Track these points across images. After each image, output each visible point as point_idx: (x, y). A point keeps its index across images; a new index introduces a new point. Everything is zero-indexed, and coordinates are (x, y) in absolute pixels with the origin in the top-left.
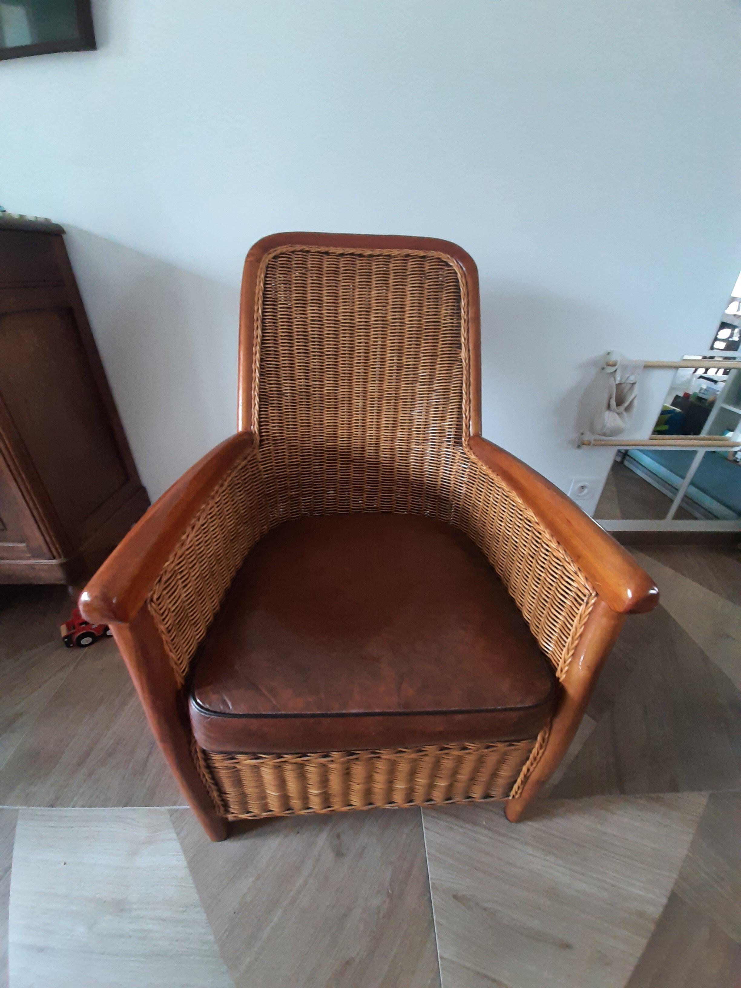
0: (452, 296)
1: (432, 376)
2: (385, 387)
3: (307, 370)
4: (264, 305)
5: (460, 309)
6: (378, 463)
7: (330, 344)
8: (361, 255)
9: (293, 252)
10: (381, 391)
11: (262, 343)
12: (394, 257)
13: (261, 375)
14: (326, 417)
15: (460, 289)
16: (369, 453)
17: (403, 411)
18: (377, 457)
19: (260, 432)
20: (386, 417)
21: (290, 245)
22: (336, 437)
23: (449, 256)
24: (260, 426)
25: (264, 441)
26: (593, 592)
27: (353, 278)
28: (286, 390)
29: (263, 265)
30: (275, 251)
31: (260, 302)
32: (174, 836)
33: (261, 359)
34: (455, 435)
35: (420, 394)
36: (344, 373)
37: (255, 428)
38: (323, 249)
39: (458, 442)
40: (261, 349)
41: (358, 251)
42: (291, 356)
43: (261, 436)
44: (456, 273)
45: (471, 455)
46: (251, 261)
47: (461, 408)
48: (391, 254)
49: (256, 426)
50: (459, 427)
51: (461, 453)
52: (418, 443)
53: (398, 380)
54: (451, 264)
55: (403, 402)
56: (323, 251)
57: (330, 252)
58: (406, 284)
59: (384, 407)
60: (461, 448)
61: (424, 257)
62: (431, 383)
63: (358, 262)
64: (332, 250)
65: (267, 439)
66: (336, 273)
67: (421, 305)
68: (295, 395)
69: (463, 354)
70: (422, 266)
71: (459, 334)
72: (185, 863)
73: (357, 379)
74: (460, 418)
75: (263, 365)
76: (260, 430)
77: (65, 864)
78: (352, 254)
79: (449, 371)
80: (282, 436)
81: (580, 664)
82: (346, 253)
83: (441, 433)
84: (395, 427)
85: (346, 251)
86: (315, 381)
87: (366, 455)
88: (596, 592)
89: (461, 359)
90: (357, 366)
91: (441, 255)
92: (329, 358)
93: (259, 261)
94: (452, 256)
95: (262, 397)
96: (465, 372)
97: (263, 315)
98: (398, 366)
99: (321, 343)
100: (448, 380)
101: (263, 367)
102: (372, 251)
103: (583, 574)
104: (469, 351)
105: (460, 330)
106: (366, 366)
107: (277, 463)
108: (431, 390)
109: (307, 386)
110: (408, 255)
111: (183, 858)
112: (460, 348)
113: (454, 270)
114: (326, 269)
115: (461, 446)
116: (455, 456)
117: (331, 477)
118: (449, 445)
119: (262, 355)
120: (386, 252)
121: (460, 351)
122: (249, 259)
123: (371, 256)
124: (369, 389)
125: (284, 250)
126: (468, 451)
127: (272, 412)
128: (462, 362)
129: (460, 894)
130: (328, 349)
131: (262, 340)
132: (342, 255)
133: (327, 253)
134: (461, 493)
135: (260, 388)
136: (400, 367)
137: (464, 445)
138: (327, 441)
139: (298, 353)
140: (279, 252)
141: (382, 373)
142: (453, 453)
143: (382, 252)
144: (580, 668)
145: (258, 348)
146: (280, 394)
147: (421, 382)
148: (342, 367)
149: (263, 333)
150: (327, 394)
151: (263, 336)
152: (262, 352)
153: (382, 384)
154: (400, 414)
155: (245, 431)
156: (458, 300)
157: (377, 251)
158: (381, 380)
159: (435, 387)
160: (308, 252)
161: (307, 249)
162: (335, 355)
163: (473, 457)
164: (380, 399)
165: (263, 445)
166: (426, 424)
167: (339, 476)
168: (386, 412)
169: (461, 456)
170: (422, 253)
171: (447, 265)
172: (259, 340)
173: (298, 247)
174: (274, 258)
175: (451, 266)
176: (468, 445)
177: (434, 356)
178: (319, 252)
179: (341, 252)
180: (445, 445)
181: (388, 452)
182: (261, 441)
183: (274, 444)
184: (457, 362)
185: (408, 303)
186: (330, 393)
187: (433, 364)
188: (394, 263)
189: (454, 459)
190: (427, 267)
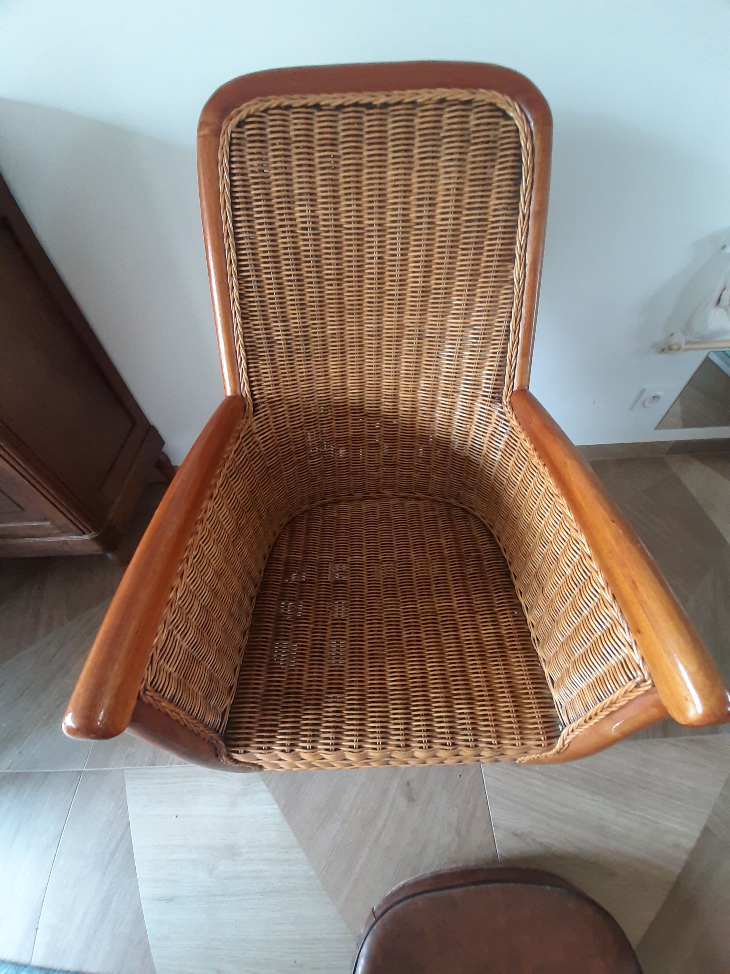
0: (508, 174)
1: (469, 306)
2: (405, 321)
3: (302, 306)
4: (234, 210)
5: (519, 197)
6: (396, 417)
7: (330, 264)
8: (369, 106)
9: (265, 111)
10: (401, 327)
11: (239, 272)
12: (422, 104)
13: (243, 318)
14: (331, 363)
15: (521, 161)
16: (386, 405)
17: (428, 353)
18: (396, 409)
19: (252, 395)
20: (407, 362)
21: (260, 98)
22: (344, 389)
23: (509, 99)
24: (251, 387)
25: (259, 405)
26: (649, 679)
27: (358, 151)
28: (279, 337)
29: (224, 141)
30: (239, 112)
31: (228, 205)
32: (265, 787)
33: (240, 294)
34: (494, 389)
35: (452, 331)
36: (352, 305)
37: (246, 390)
38: (311, 99)
39: (496, 398)
40: (238, 279)
41: (365, 98)
42: (280, 286)
43: (254, 400)
44: (517, 131)
45: (513, 420)
46: (205, 136)
47: (505, 352)
48: (418, 99)
49: (246, 388)
50: (500, 376)
51: (500, 412)
52: (446, 396)
53: (424, 311)
54: (511, 114)
55: (429, 341)
56: (310, 104)
57: (322, 103)
58: (438, 155)
59: (404, 349)
60: (500, 405)
61: (468, 102)
62: (467, 316)
63: (366, 118)
64: (324, 99)
65: (263, 403)
66: (333, 143)
67: (459, 192)
68: (290, 342)
69: (516, 272)
70: (464, 119)
71: (514, 238)
72: (279, 811)
73: (369, 311)
74: (502, 366)
75: (245, 304)
76: (252, 392)
77: (176, 817)
78: (356, 105)
79: (494, 298)
80: (280, 396)
81: (614, 727)
82: (347, 104)
83: (477, 385)
84: (417, 374)
85: (346, 99)
86: (315, 319)
87: (382, 407)
88: (652, 681)
89: (513, 279)
90: (368, 293)
91: (495, 97)
92: (331, 285)
93: (217, 133)
94: (513, 99)
95: (249, 348)
96: (516, 301)
97: (235, 228)
98: (423, 292)
99: (318, 264)
100: (491, 312)
101: (244, 306)
102: (388, 96)
103: (639, 651)
104: (525, 266)
105: (515, 232)
106: (381, 292)
107: (276, 429)
108: (466, 326)
109: (304, 327)
110: (442, 101)
111: (276, 806)
112: (513, 261)
113: (515, 125)
114: (317, 137)
115: (501, 402)
116: (491, 415)
117: (342, 435)
118: (485, 401)
119: (240, 289)
120: (408, 96)
121: (512, 266)
122: (202, 133)
123: (385, 105)
124: (386, 325)
125: (252, 110)
126: (509, 413)
127: (264, 367)
128: (513, 283)
129: (519, 832)
130: (328, 270)
131: (238, 266)
132: (340, 108)
133: (318, 107)
134: (495, 460)
135: (244, 337)
136: (426, 291)
137: (504, 402)
138: (335, 395)
139: (289, 281)
140: (244, 114)
141: (402, 301)
142: (489, 410)
143: (403, 97)
144: (613, 730)
145: (234, 279)
146: (271, 341)
147: (453, 314)
148: (348, 296)
149: (237, 255)
150: (331, 336)
151: (239, 260)
152: (239, 284)
153: (402, 317)
154: (425, 357)
155: (234, 395)
156: (517, 181)
157: (395, 96)
158: (401, 312)
159: (472, 320)
160: (288, 107)
161: (286, 103)
162: (338, 279)
163: (514, 423)
164: (399, 337)
165: (258, 410)
166: (458, 373)
167: (350, 432)
168: (407, 354)
169: (498, 416)
170: (464, 95)
171: (506, 116)
172: (234, 266)
173: (274, 102)
174: (240, 124)
175: (511, 118)
176: (510, 402)
177: (475, 274)
178: (304, 106)
179: (339, 102)
180: (480, 399)
181: (409, 404)
182: (255, 406)
183: (271, 407)
184: (507, 284)
185: (441, 189)
186: (335, 334)
187: (472, 287)
188: (422, 117)
189: (490, 419)
190: (473, 121)
